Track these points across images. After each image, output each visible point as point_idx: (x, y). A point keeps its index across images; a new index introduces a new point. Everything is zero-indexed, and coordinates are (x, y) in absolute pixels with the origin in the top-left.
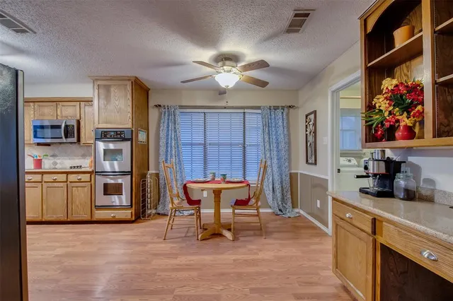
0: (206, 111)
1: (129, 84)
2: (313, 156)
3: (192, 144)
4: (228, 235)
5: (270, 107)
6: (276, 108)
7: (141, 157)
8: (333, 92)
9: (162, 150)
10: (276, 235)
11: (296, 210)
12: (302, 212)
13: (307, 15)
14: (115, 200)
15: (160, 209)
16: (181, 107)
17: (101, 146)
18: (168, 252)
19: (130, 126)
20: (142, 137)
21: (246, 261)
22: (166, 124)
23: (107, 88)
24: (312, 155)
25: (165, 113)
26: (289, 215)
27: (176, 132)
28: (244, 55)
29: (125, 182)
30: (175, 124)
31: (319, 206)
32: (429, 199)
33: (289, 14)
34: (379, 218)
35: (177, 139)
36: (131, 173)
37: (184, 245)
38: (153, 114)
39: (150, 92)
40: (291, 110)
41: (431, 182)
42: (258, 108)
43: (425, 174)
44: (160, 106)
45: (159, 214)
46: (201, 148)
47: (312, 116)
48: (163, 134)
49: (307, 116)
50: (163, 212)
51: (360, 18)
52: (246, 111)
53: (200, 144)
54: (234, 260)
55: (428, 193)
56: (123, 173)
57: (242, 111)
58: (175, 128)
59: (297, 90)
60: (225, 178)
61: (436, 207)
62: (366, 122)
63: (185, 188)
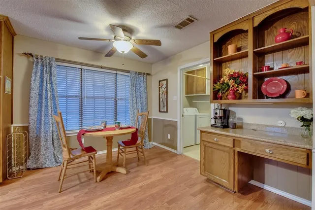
0: (83, 67)
2: (166, 107)
3: (67, 97)
4: (122, 170)
5: (136, 72)
6: (140, 73)
8: (181, 69)
9: (34, 101)
10: (151, 162)
11: (151, 143)
12: (155, 144)
13: (192, 21)
15: (31, 164)
16: (58, 60)
18: (74, 203)
20: (8, 85)
21: (148, 185)
22: (39, 74)
24: (164, 106)
25: (37, 63)
26: (149, 147)
27: (51, 83)
28: (138, 31)
30: (51, 75)
31: (169, 137)
32: (241, 127)
33: (184, 17)
34: (236, 139)
35: (52, 90)
37: (86, 190)
39: (15, 37)
40: (148, 76)
41: (241, 119)
42: (128, 72)
43: (238, 116)
44: (31, 55)
45: (29, 169)
47: (164, 82)
48: (35, 85)
49: (160, 81)
50: (35, 166)
51: (210, 33)
52: (118, 72)
53: (76, 97)
54: (140, 187)
55: (240, 125)
57: (115, 72)
58: (51, 80)
59: (152, 64)
60: (119, 126)
61: (244, 130)
62: (213, 89)
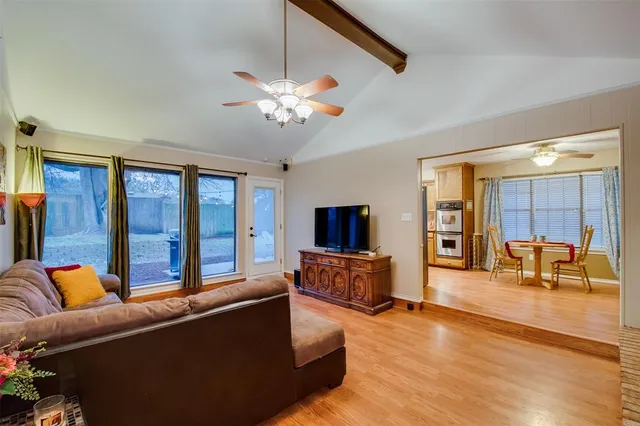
0: (532, 178)
1: (460, 168)
3: (516, 210)
4: (547, 285)
7: (469, 221)
14: (450, 251)
16: (505, 178)
17: (440, 213)
19: (460, 199)
20: (469, 205)
22: (489, 194)
23: (445, 173)
25: (489, 185)
29: (458, 239)
36: (462, 233)
38: (478, 187)
39: (475, 169)
42: (600, 170)
44: (484, 179)
45: (483, 269)
46: (528, 214)
52: (583, 174)
53: (526, 210)
56: (456, 233)
57: (578, 174)
63: (507, 245)
